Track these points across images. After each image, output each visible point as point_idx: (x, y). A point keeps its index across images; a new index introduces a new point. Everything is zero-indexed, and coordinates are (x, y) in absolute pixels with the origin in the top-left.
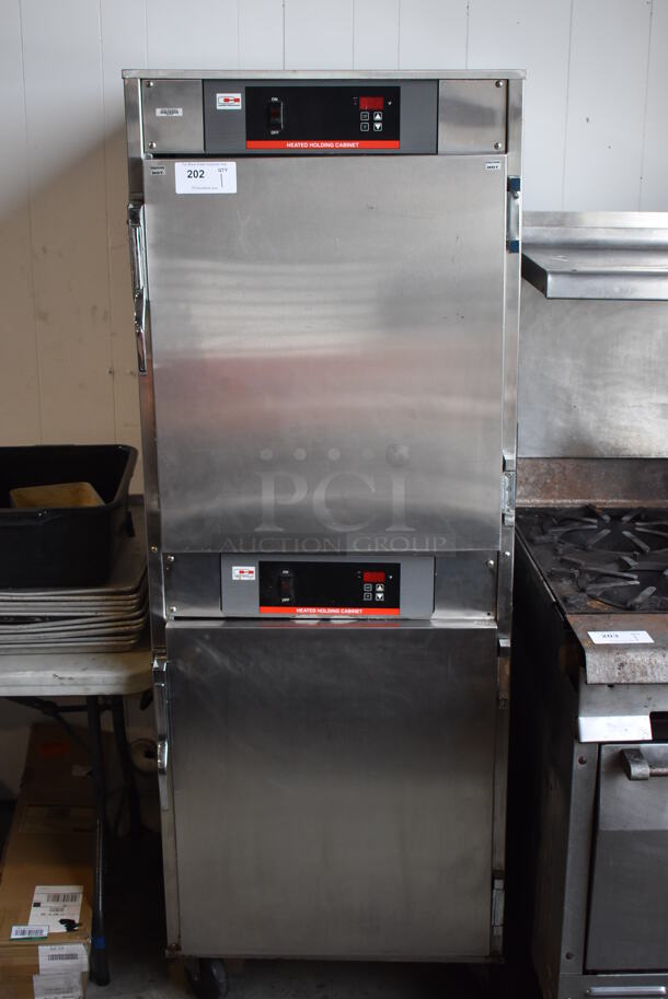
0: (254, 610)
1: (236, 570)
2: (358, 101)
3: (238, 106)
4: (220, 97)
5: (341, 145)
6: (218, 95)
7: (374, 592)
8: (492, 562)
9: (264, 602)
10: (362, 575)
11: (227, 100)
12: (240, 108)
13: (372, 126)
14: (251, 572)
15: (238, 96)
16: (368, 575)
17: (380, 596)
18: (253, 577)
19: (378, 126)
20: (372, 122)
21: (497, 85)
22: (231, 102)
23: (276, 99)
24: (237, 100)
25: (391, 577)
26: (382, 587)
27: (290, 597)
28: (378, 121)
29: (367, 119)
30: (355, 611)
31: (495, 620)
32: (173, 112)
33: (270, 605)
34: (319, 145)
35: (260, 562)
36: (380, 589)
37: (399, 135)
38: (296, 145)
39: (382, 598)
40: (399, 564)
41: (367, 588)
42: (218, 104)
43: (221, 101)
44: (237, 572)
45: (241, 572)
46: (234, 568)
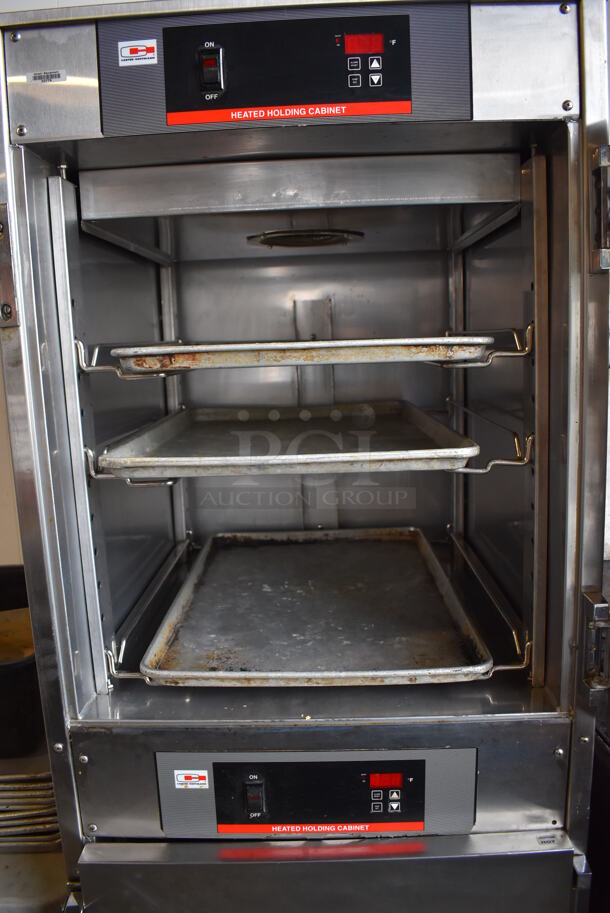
0: (209, 828)
1: (179, 775)
2: (342, 41)
3: (153, 59)
4: (124, 47)
5: (317, 111)
6: (121, 45)
7: (386, 801)
8: (561, 751)
9: (223, 818)
10: (367, 778)
11: (134, 51)
12: (155, 61)
13: (366, 79)
14: (203, 778)
15: (152, 43)
16: (376, 778)
17: (395, 806)
18: (206, 785)
19: (376, 78)
20: (366, 72)
21: (563, 11)
22: (141, 53)
23: (212, 44)
24: (150, 50)
25: (411, 779)
26: (397, 793)
27: (261, 811)
28: (375, 71)
29: (358, 67)
30: (359, 828)
31: (564, 829)
32: (52, 77)
33: (232, 823)
34: (283, 113)
35: (215, 764)
36: (395, 796)
37: (409, 93)
38: (246, 115)
39: (397, 808)
40: (424, 761)
41: (376, 795)
42: (120, 58)
43: (126, 52)
44: (182, 778)
45: (188, 778)
46: (176, 772)
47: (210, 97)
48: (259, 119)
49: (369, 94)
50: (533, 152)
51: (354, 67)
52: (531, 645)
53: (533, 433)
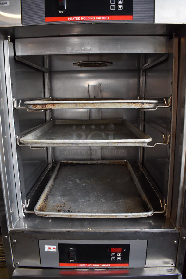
0: (57, 264)
1: (47, 247)
5: (99, 18)
7: (116, 257)
8: (176, 242)
9: (61, 261)
10: (110, 249)
13: (117, 7)
14: (55, 248)
16: (113, 249)
18: (56, 250)
19: (120, 7)
20: (117, 4)
25: (125, 250)
26: (120, 254)
27: (74, 259)
28: (120, 4)
29: (114, 3)
30: (107, 265)
31: (175, 266)
32: (4, 3)
33: (64, 263)
34: (87, 18)
35: (59, 244)
36: (119, 255)
37: (132, 12)
38: (73, 19)
39: (120, 259)
40: (129, 244)
41: (113, 255)
44: (47, 248)
45: (49, 248)
46: (46, 246)
47: (60, 12)
48: (78, 20)
49: (117, 13)
50: (174, 35)
51: (112, 3)
52: (166, 205)
53: (170, 134)
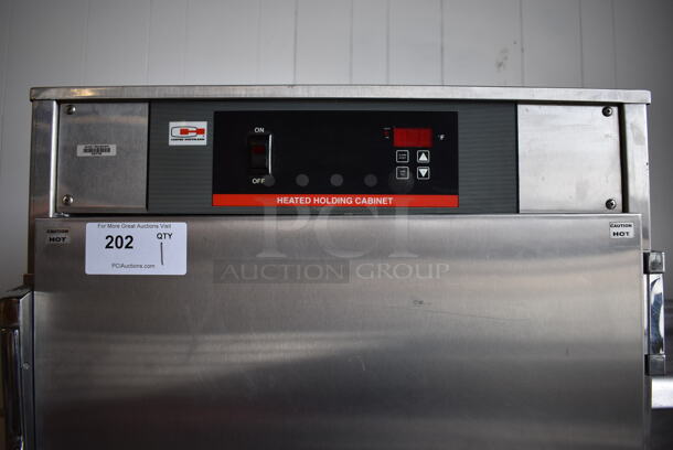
2: (391, 134)
3: (202, 141)
4: (175, 127)
5: (364, 201)
11: (184, 132)
12: (204, 143)
13: (414, 171)
15: (203, 125)
19: (423, 171)
20: (414, 165)
21: (606, 113)
22: (191, 134)
23: (262, 130)
24: (200, 131)
28: (423, 165)
29: (406, 160)
32: (102, 151)
34: (330, 200)
37: (457, 187)
38: (292, 201)
42: (170, 137)
43: (176, 132)
47: (256, 181)
48: (305, 205)
